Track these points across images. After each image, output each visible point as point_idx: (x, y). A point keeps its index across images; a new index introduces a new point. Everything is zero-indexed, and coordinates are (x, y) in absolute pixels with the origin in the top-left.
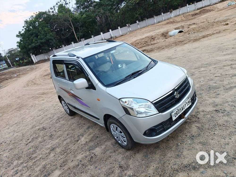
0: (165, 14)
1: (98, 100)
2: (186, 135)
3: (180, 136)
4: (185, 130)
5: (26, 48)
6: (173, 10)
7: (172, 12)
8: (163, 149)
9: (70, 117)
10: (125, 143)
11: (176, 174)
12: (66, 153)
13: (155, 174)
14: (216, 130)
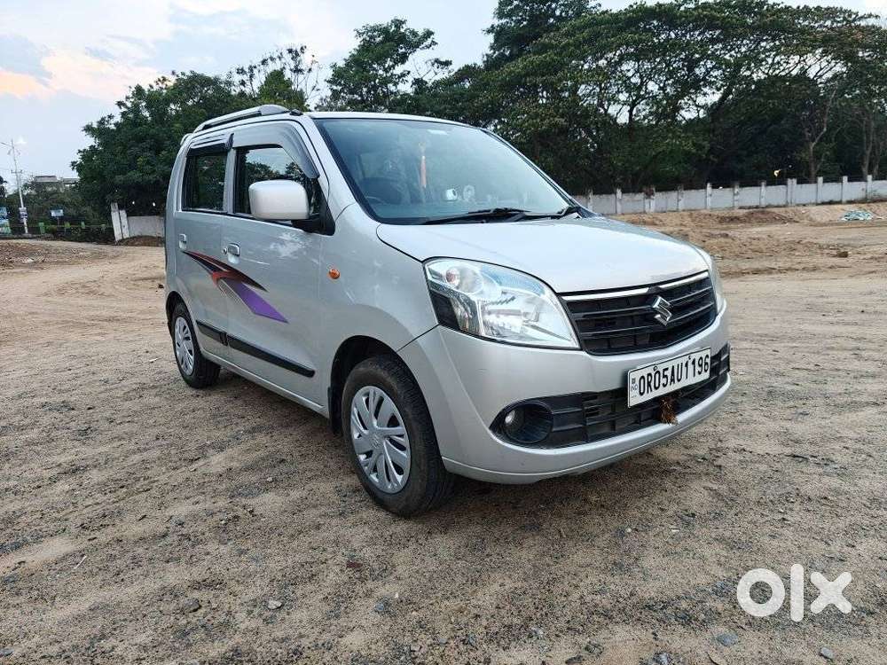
0: (627, 197)
1: (335, 276)
2: (662, 510)
3: (638, 508)
4: (658, 492)
5: (103, 178)
6: (657, 191)
7: (653, 194)
8: (557, 537)
9: (190, 392)
10: (399, 478)
11: (599, 628)
12: (124, 490)
13: (503, 612)
14: (791, 510)
